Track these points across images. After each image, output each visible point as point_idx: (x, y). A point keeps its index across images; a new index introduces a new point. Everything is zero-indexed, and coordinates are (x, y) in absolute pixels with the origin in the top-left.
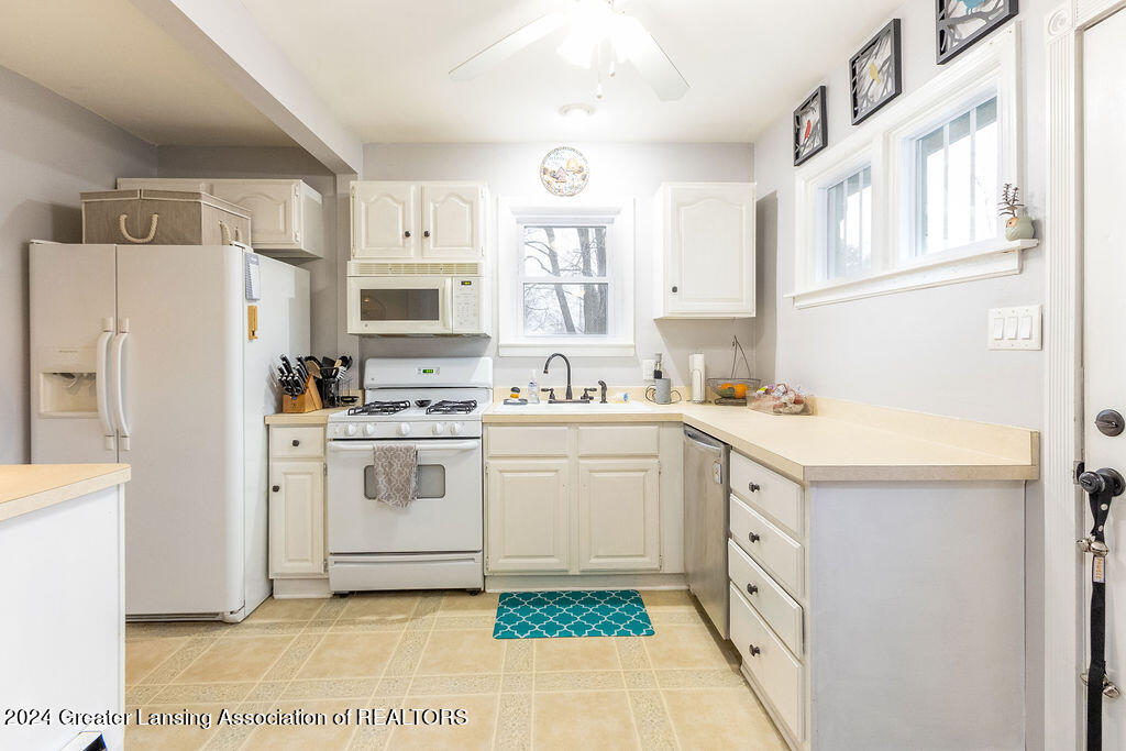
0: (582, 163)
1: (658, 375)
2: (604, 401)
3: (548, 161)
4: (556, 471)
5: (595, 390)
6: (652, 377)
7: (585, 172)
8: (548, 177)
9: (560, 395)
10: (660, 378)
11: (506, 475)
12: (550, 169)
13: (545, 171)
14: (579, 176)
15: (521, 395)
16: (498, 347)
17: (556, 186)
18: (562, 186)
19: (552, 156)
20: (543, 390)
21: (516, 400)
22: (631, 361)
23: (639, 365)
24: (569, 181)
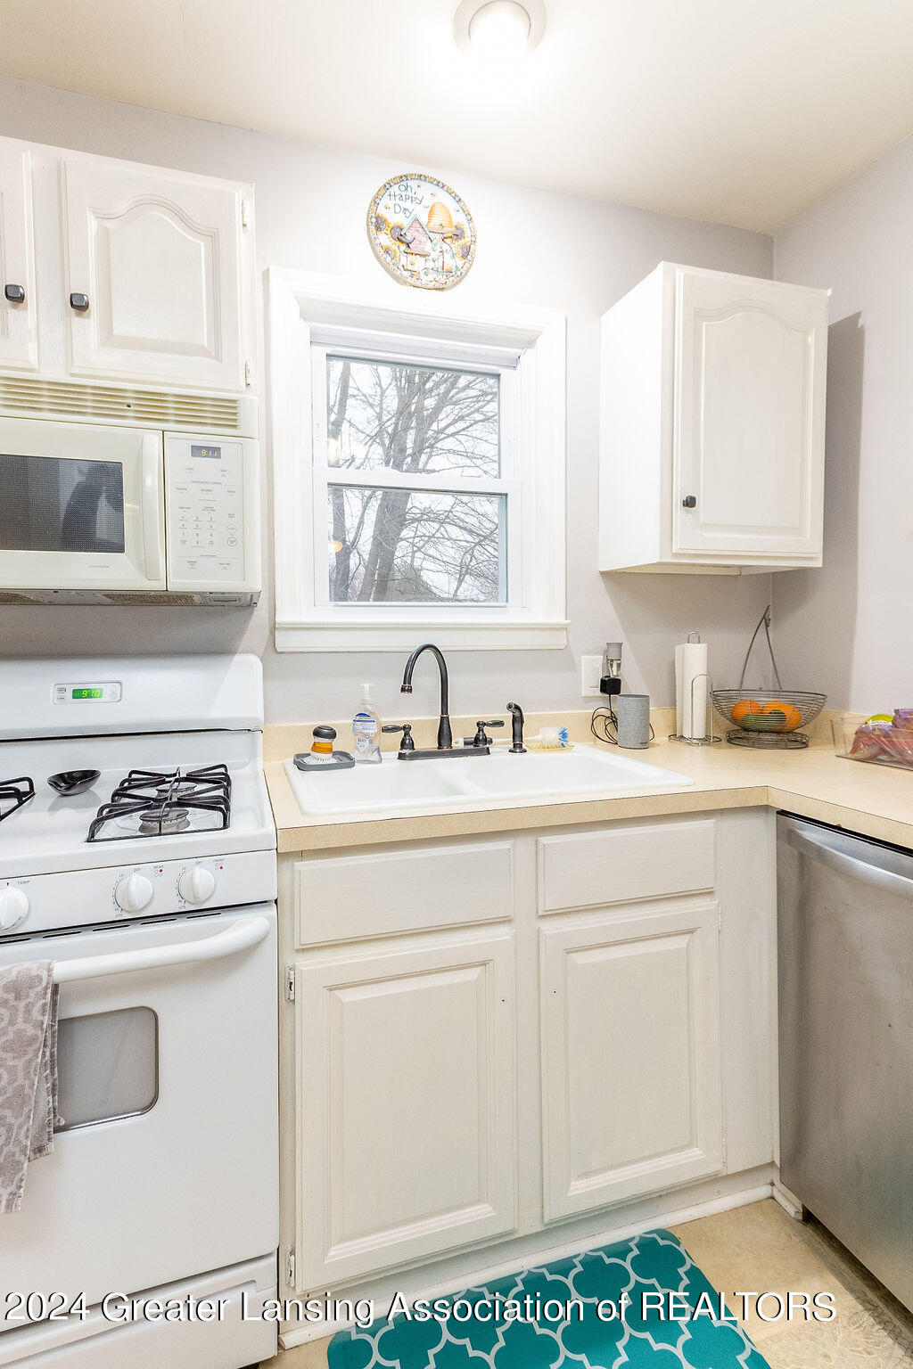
0: (459, 218)
1: (610, 686)
2: (517, 747)
3: (385, 201)
4: (484, 964)
5: (500, 724)
6: (598, 692)
7: (467, 240)
8: (384, 239)
9: (425, 739)
10: (617, 691)
11: (347, 996)
12: (394, 219)
13: (379, 224)
14: (456, 246)
15: (337, 745)
16: (273, 628)
17: (403, 260)
18: (419, 263)
19: (395, 189)
20: (386, 730)
21: (328, 759)
22: (559, 659)
23: (573, 667)
24: (434, 255)
